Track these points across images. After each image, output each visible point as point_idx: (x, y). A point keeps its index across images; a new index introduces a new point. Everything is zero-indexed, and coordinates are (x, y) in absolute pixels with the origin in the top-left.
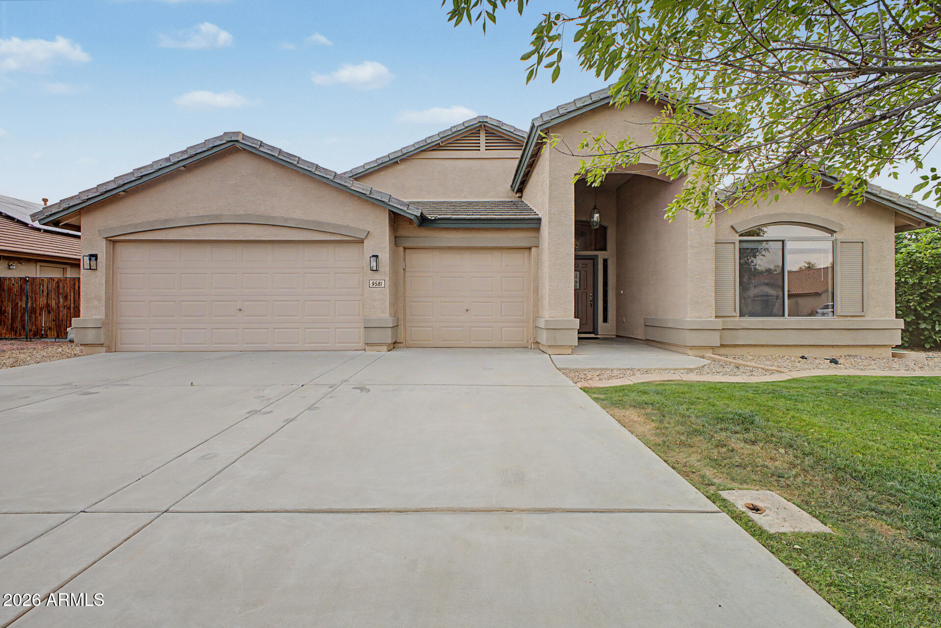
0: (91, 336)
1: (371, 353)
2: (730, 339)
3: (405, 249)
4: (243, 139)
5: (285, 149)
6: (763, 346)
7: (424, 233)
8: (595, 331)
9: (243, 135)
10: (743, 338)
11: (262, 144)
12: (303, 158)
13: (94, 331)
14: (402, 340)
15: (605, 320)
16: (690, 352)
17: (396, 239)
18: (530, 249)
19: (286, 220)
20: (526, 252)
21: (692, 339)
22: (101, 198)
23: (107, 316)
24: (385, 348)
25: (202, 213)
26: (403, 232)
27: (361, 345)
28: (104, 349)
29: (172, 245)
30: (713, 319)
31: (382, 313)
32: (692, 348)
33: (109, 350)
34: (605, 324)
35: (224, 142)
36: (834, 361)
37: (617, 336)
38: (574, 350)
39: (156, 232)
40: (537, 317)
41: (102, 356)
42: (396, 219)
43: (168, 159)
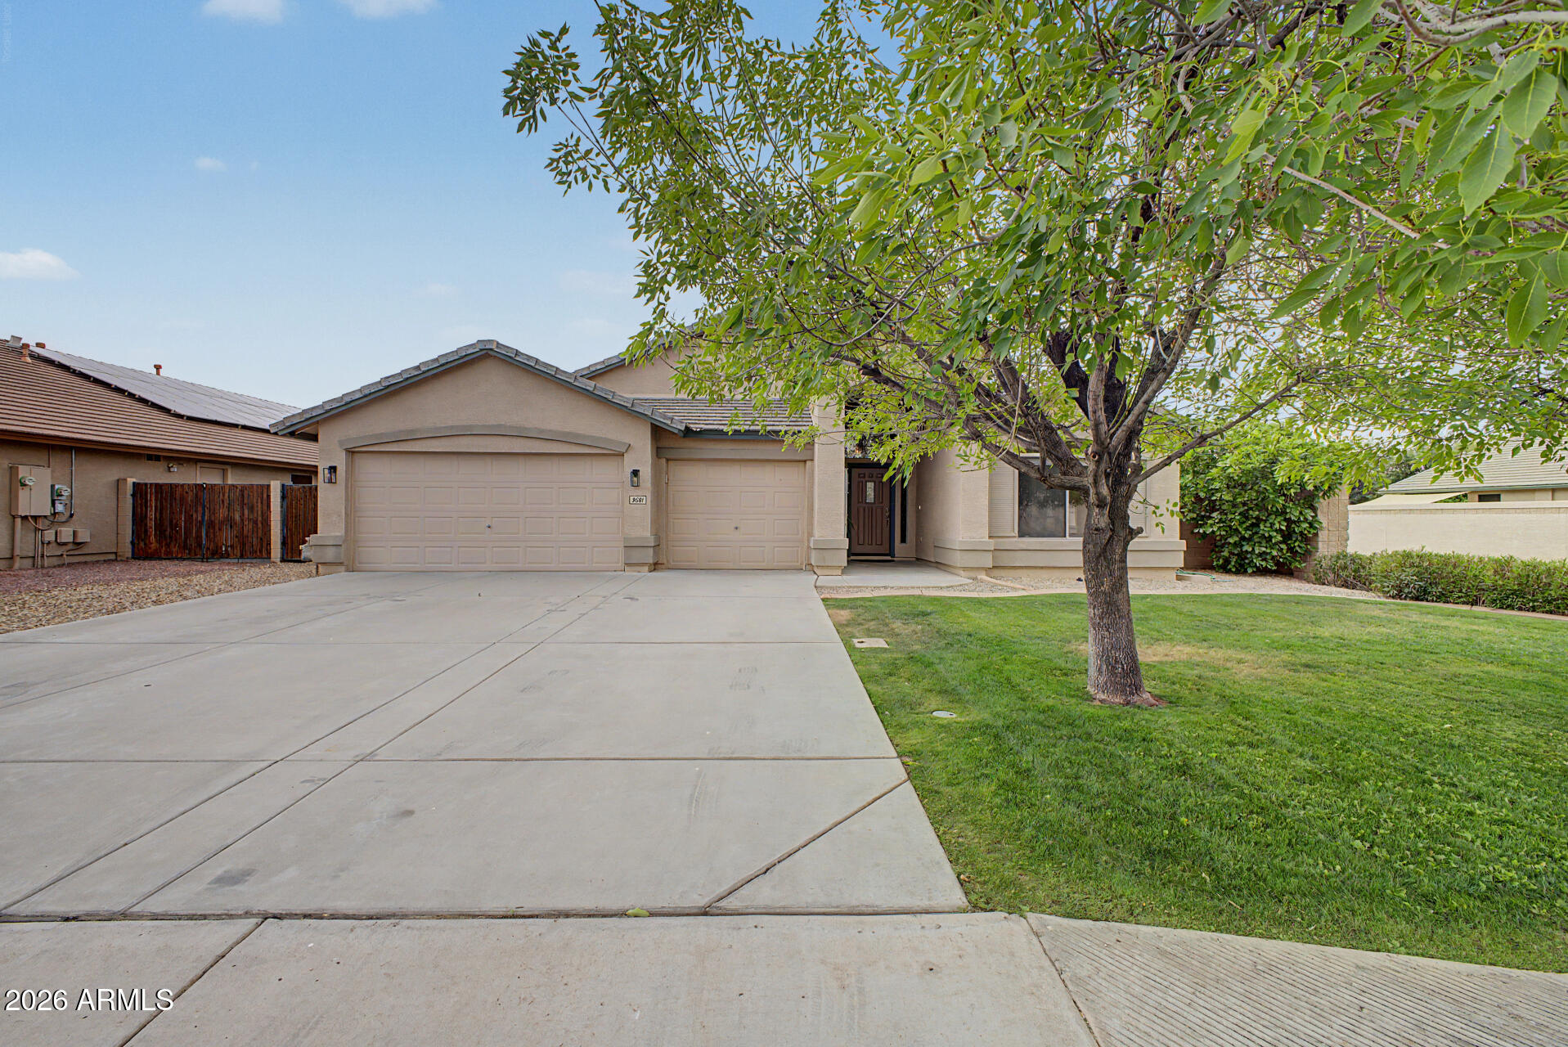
0: (330, 555)
1: (630, 573)
2: (1006, 559)
3: (668, 460)
4: (497, 347)
5: (542, 359)
6: (1042, 568)
7: (689, 443)
8: (891, 553)
9: (498, 343)
10: (1020, 560)
11: (517, 353)
12: (562, 369)
13: (333, 549)
14: (665, 561)
15: (903, 540)
16: (963, 573)
17: (658, 451)
18: (805, 461)
19: (542, 431)
20: (802, 464)
22: (344, 408)
23: (346, 531)
24: (646, 568)
25: (450, 423)
26: (665, 443)
27: (621, 565)
28: (343, 568)
30: (987, 539)
31: (644, 531)
32: (965, 569)
33: (349, 570)
34: (904, 544)
35: (477, 350)
37: (918, 559)
38: (844, 571)
39: (400, 443)
40: (810, 534)
41: (342, 575)
42: (658, 432)
43: (418, 368)
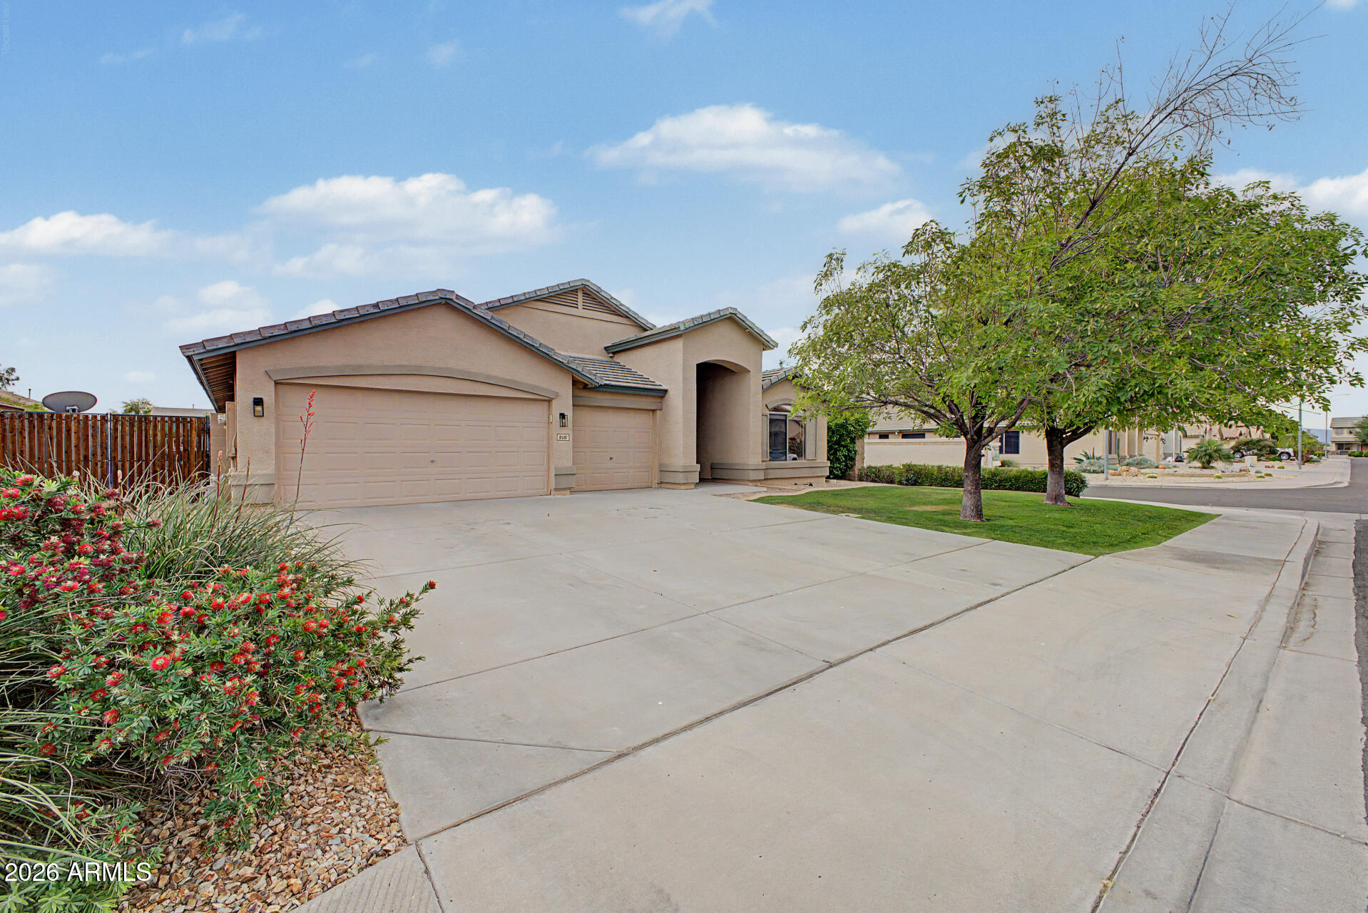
4: (455, 297)
9: (457, 294)
10: (772, 474)
13: (262, 488)
16: (750, 484)
18: (655, 411)
20: (651, 413)
21: (753, 476)
23: (276, 469)
24: (568, 492)
27: (547, 490)
29: (346, 390)
30: (760, 463)
31: (567, 463)
32: (752, 481)
35: (437, 298)
36: (811, 485)
38: (698, 486)
40: (661, 463)
